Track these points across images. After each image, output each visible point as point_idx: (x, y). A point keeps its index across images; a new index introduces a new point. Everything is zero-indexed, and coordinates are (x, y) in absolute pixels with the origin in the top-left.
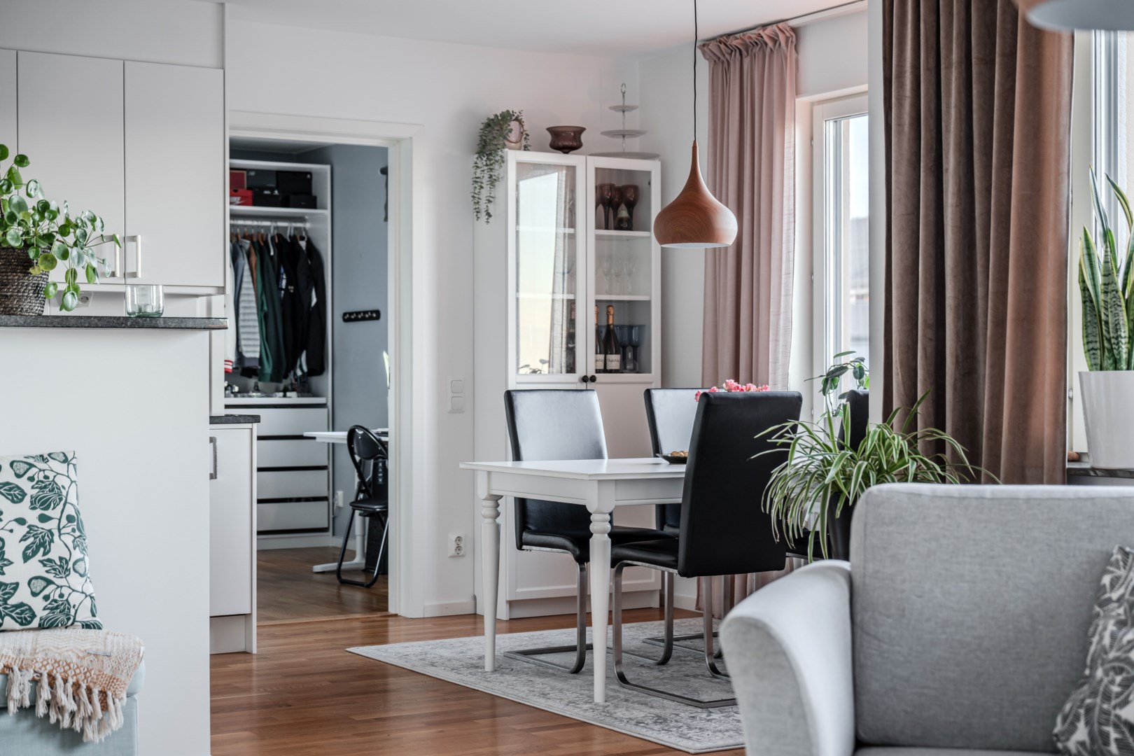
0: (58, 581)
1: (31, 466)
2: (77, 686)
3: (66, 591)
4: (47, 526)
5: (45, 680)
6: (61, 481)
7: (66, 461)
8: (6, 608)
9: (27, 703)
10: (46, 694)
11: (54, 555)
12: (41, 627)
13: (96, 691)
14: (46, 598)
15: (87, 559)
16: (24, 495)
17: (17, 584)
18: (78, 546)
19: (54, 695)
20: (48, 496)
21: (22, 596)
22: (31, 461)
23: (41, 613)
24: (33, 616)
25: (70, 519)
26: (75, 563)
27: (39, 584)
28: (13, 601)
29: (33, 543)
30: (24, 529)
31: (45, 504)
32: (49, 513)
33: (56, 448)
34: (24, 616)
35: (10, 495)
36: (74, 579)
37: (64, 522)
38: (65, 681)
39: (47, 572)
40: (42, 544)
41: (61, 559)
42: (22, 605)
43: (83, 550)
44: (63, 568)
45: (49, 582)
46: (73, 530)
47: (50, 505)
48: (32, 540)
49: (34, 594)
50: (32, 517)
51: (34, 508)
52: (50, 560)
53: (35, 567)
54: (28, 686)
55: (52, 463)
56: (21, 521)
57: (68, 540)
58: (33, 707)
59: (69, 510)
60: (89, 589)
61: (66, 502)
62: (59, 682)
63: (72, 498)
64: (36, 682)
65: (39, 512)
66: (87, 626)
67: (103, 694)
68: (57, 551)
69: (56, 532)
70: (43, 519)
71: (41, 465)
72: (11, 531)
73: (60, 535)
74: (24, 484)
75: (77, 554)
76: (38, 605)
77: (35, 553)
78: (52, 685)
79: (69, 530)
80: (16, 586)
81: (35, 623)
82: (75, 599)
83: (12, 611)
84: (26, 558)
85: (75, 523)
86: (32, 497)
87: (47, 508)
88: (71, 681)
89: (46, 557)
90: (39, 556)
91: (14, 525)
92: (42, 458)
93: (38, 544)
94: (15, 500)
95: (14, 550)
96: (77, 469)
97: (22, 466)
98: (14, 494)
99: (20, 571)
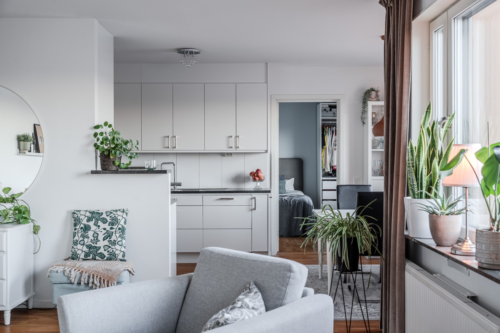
0: (112, 247)
1: (112, 213)
2: (100, 278)
3: (114, 250)
4: (112, 231)
5: (91, 276)
6: (119, 218)
7: (123, 212)
8: (97, 254)
9: (86, 282)
10: (91, 280)
11: (112, 239)
12: (107, 260)
13: (106, 281)
14: (108, 251)
15: (124, 241)
16: (107, 221)
17: (100, 247)
18: (121, 237)
19: (93, 280)
20: (114, 222)
21: (102, 250)
22: (112, 212)
23: (107, 256)
24: (105, 256)
25: (119, 229)
26: (118, 242)
27: (106, 247)
28: (99, 252)
29: (107, 235)
30: (105, 231)
31: (112, 224)
32: (113, 227)
33: (122, 208)
34: (102, 256)
35: (103, 221)
36: (117, 247)
37: (117, 229)
38: (97, 277)
39: (109, 244)
40: (109, 236)
41: (114, 240)
42: (101, 253)
43: (123, 238)
44: (114, 243)
45: (110, 247)
46: (120, 232)
47: (114, 224)
48: (106, 234)
49: (105, 250)
50: (108, 228)
51: (109, 225)
52: (111, 241)
53: (106, 242)
54: (87, 277)
55: (119, 213)
56: (105, 229)
57: (118, 235)
58: (88, 283)
59: (120, 226)
60: (123, 249)
61: (119, 224)
62: (95, 277)
63: (122, 222)
64: (89, 277)
65: (110, 226)
66: (121, 260)
67: (108, 281)
68: (113, 238)
69: (114, 233)
70: (111, 228)
71: (115, 213)
72: (101, 232)
73: (115, 233)
74: (108, 219)
75: (119, 239)
76: (106, 253)
77: (107, 238)
78: (93, 278)
79: (118, 232)
80: (100, 248)
81: (105, 258)
82: (117, 252)
83: (98, 255)
84: (104, 240)
85: (121, 230)
86: (109, 222)
87: (113, 226)
88: (98, 277)
89: (110, 240)
90: (108, 239)
91: (103, 230)
92: (116, 211)
93: (108, 236)
94: (104, 223)
95: (101, 237)
96: (127, 214)
97: (109, 213)
98: (104, 221)
99: (102, 243)
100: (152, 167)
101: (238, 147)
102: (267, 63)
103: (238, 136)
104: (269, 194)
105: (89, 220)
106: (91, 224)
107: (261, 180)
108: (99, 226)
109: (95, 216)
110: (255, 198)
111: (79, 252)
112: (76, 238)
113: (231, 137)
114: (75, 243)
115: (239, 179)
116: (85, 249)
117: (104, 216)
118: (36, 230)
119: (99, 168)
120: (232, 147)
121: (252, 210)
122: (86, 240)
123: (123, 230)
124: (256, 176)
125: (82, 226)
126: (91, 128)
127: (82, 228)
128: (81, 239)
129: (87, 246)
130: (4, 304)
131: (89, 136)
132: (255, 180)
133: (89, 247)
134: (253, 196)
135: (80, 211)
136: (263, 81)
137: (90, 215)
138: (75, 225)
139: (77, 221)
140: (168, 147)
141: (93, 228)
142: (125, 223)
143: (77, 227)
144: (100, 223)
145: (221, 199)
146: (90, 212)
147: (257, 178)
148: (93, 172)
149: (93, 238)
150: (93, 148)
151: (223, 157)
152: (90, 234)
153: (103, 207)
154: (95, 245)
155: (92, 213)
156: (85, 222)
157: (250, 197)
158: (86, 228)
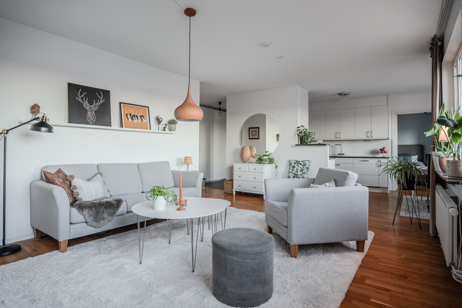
3: (304, 176)
4: (303, 168)
6: (307, 163)
7: (309, 161)
11: (303, 172)
15: (308, 173)
20: (305, 165)
25: (306, 168)
27: (301, 175)
28: (298, 176)
31: (304, 166)
33: (308, 160)
36: (305, 175)
43: (308, 171)
44: (304, 173)
50: (302, 167)
53: (301, 173)
55: (307, 161)
56: (301, 167)
57: (306, 170)
59: (307, 167)
60: (308, 176)
63: (308, 165)
68: (304, 171)
70: (303, 167)
72: (299, 169)
74: (302, 164)
75: (306, 172)
80: (298, 175)
84: (300, 172)
90: (302, 172)
92: (306, 161)
93: (302, 170)
94: (301, 165)
95: (299, 171)
96: (310, 162)
97: (303, 161)
98: (301, 164)
99: (299, 173)
100: (320, 143)
101: (372, 137)
102: (388, 96)
103: (372, 132)
104: (388, 159)
105: (295, 164)
106: (296, 165)
107: (385, 152)
108: (298, 166)
109: (297, 162)
110: (380, 161)
111: (291, 176)
112: (290, 170)
113: (369, 132)
114: (290, 172)
115: (374, 152)
116: (293, 175)
117: (301, 162)
118: (276, 167)
119: (299, 144)
120: (369, 137)
121: (379, 166)
122: (293, 171)
123: (308, 168)
124: (382, 150)
125: (292, 166)
126: (296, 128)
127: (292, 167)
128: (292, 171)
129: (294, 174)
130: (263, 192)
131: (295, 131)
132: (382, 152)
133: (295, 174)
134: (379, 160)
135: (292, 160)
136: (386, 104)
137: (295, 162)
138: (290, 166)
139: (290, 164)
140: (337, 138)
141: (296, 167)
142: (309, 165)
143: (291, 166)
144: (299, 165)
145: (362, 161)
146: (295, 161)
147: (383, 152)
148: (296, 145)
149: (296, 171)
150: (297, 136)
151: (366, 142)
152: (295, 169)
153: (300, 159)
154: (297, 173)
155: (296, 161)
156: (293, 164)
157: (378, 160)
158: (294, 167)
